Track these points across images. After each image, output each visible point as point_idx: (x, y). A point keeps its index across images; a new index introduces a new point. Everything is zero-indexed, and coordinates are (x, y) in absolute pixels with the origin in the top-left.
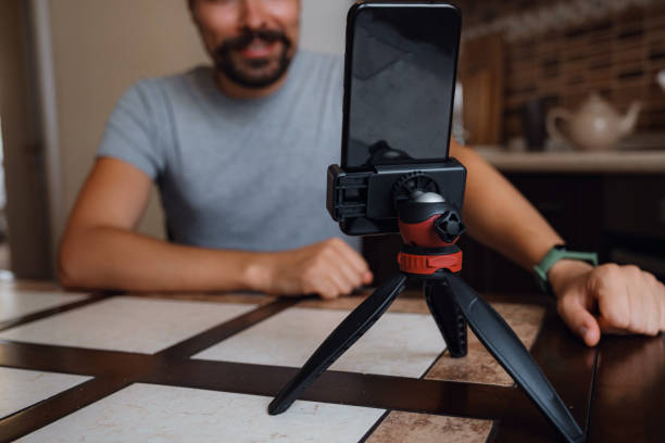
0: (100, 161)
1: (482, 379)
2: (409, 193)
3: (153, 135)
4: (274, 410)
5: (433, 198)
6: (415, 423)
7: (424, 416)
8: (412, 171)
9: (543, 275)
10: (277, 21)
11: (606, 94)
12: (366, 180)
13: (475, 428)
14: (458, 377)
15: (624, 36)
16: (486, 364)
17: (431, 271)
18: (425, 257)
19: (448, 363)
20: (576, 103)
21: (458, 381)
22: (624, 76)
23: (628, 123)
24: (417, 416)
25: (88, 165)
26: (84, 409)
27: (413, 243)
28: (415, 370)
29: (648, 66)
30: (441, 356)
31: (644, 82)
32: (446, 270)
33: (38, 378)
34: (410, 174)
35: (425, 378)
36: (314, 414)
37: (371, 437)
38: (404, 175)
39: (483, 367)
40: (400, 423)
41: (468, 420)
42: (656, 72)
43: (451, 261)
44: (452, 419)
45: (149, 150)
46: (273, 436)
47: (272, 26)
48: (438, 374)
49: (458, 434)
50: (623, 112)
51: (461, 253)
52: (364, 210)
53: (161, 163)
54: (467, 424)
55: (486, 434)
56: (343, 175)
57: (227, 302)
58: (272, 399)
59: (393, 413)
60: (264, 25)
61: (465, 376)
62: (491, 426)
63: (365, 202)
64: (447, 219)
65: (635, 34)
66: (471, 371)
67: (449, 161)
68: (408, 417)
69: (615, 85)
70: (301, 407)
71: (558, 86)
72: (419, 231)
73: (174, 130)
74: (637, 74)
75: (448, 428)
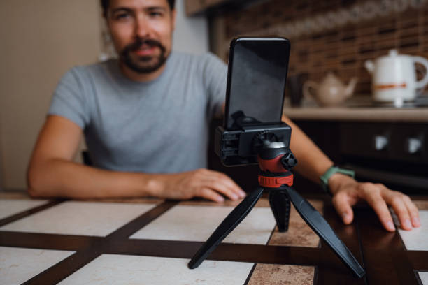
0: (49, 118)
1: (300, 243)
2: (261, 142)
3: (83, 102)
4: (192, 266)
5: (278, 146)
6: (273, 270)
7: (276, 266)
8: (263, 130)
9: (326, 181)
10: (156, 34)
11: (336, 73)
12: (238, 135)
13: (306, 271)
14: (287, 243)
15: (345, 39)
16: (300, 235)
17: (278, 186)
18: (275, 178)
19: (278, 235)
20: (320, 78)
21: (288, 245)
22: (346, 63)
23: (349, 90)
24: (272, 266)
25: (42, 120)
26: (78, 271)
27: (267, 170)
28: (262, 240)
29: (359, 57)
30: (273, 231)
31: (356, 66)
32: (286, 185)
33: (41, 253)
34: (263, 132)
35: (269, 244)
36: (215, 267)
37: (251, 279)
38: (259, 132)
39: (299, 237)
40: (264, 270)
41: (300, 267)
42: (364, 61)
43: (288, 180)
44: (292, 266)
45: (81, 111)
46: (197, 281)
47: (153, 36)
48: (275, 242)
49: (298, 275)
50: (346, 83)
51: (292, 176)
52: (237, 152)
53: (88, 119)
54: (301, 269)
55: (313, 274)
56: (226, 132)
57: (136, 203)
58: (190, 260)
59: (259, 265)
60: (148, 35)
61: (290, 242)
62: (314, 269)
63: (238, 147)
64: (288, 157)
65: (350, 38)
66: (293, 240)
67: (282, 124)
68: (268, 267)
69: (340, 67)
70: (206, 264)
71: (308, 67)
72: (271, 164)
73: (96, 100)
74: (352, 61)
75: (291, 272)
